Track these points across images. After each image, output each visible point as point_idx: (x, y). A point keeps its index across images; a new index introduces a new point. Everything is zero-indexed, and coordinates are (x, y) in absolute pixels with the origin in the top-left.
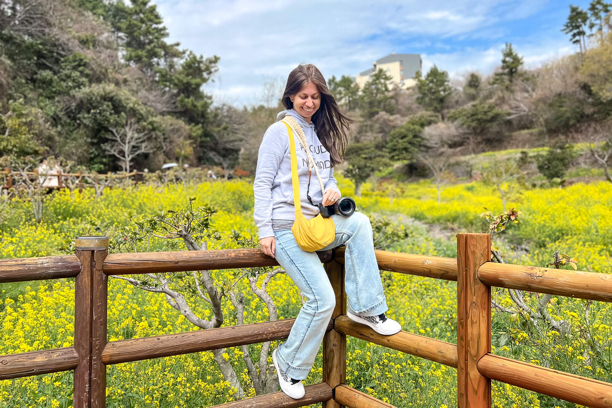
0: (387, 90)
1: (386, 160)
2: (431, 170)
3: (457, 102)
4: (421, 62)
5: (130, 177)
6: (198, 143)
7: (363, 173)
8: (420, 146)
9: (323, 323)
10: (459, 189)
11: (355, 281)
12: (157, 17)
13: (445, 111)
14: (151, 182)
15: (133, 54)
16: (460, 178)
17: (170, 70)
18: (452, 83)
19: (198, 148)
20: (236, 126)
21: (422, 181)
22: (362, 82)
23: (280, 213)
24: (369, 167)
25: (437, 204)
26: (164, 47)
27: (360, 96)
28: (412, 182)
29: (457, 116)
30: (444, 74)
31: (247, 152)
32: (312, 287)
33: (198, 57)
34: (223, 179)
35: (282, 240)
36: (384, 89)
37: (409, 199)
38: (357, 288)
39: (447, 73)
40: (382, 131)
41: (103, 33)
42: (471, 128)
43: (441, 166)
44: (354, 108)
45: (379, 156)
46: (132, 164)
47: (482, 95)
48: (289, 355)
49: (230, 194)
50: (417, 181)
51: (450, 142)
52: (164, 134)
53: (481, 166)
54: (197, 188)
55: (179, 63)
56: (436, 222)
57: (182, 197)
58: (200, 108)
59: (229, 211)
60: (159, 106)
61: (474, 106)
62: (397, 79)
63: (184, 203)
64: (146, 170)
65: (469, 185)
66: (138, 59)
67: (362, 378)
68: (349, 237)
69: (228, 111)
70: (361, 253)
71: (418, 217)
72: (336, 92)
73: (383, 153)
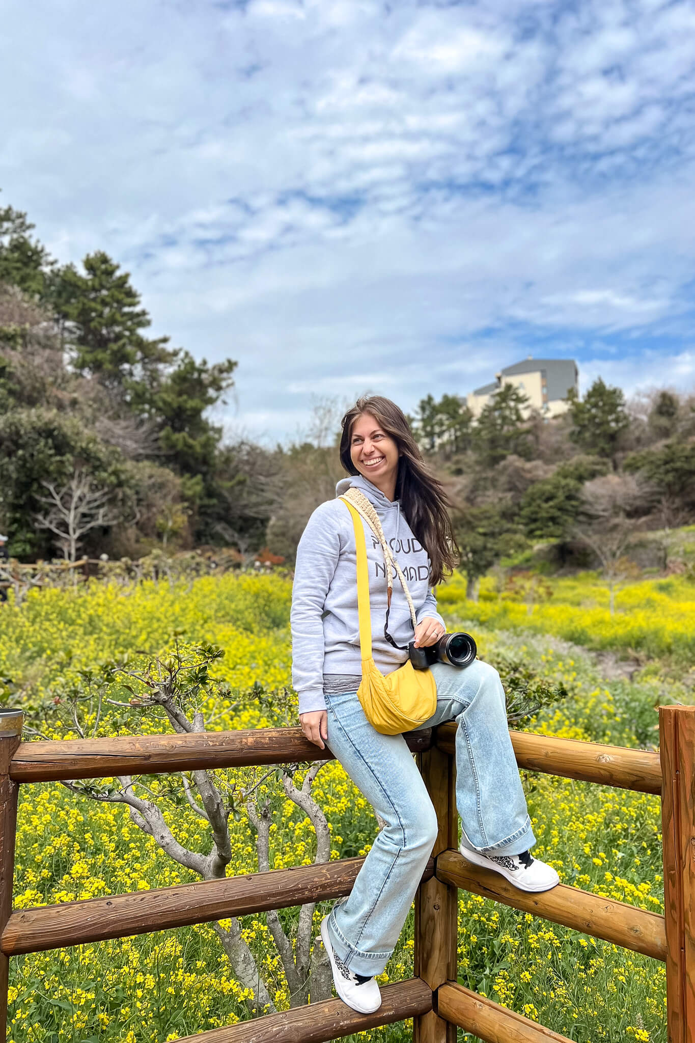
0: (519, 418)
1: (520, 538)
2: (597, 556)
3: (638, 440)
4: (576, 373)
5: (75, 568)
6: (196, 508)
7: (481, 559)
8: (578, 514)
9: (415, 868)
10: (645, 588)
11: (475, 790)
12: (130, 294)
13: (619, 455)
14: (113, 578)
15: (89, 357)
16: (648, 569)
17: (151, 384)
18: (630, 409)
19: (197, 518)
20: (262, 479)
21: (582, 573)
22: (478, 405)
23: (336, 661)
24: (491, 549)
25: (608, 615)
26: (140, 344)
27: (474, 429)
28: (564, 575)
29: (639, 464)
30: (615, 394)
31: (281, 523)
32: (394, 801)
33: (198, 362)
34: (238, 571)
35: (340, 713)
36: (514, 417)
37: (561, 606)
38: (478, 803)
39: (620, 392)
40: (512, 488)
41: (38, 323)
42: (663, 484)
43: (614, 548)
44: (465, 449)
45: (508, 531)
46: (80, 544)
47: (681, 427)
48: (350, 929)
49: (249, 597)
50: (573, 573)
51: (628, 508)
52: (137, 493)
53: (681, 549)
54: (192, 586)
55: (168, 370)
56: (609, 648)
57: (166, 604)
58: (198, 449)
59: (248, 629)
60: (131, 445)
61: (668, 447)
62: (536, 401)
63: (168, 614)
64: (104, 556)
65: (663, 581)
66: (97, 366)
67: (485, 949)
68: (463, 707)
69: (248, 454)
70: (486, 738)
71: (576, 638)
72: (434, 421)
73: (514, 526)
